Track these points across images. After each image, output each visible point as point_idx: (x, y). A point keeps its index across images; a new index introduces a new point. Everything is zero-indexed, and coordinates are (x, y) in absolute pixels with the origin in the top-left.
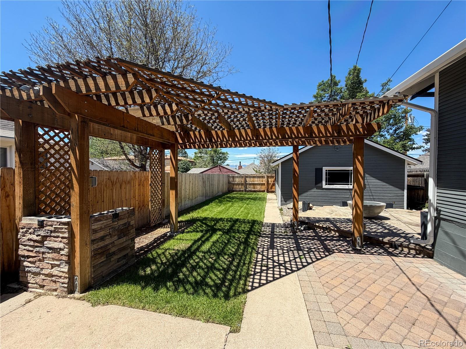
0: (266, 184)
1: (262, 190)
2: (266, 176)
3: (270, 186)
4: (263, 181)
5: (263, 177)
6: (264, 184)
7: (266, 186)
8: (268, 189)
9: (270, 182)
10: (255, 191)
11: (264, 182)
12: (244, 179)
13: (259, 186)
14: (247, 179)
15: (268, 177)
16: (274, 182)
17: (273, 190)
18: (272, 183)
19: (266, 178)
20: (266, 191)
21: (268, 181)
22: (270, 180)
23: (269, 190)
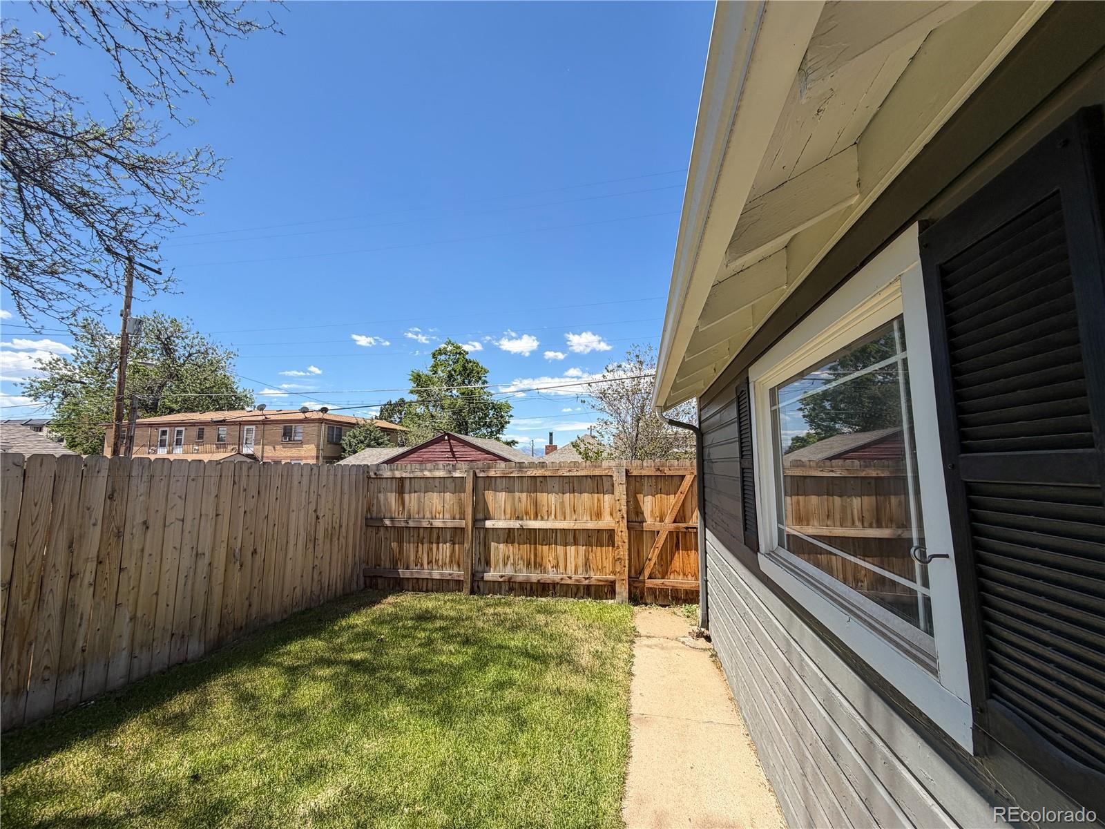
0: (622, 536)
1: (596, 577)
2: (620, 478)
3: (654, 555)
4: (598, 515)
5: (599, 484)
6: (611, 533)
7: (624, 552)
8: (641, 572)
9: (650, 522)
10: (544, 589)
11: (607, 522)
12: (467, 497)
13: (571, 550)
14: (489, 495)
15: (635, 484)
16: (681, 517)
17: (673, 581)
18: (668, 525)
19: (621, 491)
20: (622, 590)
21: (635, 517)
22: (648, 504)
23: (650, 583)
